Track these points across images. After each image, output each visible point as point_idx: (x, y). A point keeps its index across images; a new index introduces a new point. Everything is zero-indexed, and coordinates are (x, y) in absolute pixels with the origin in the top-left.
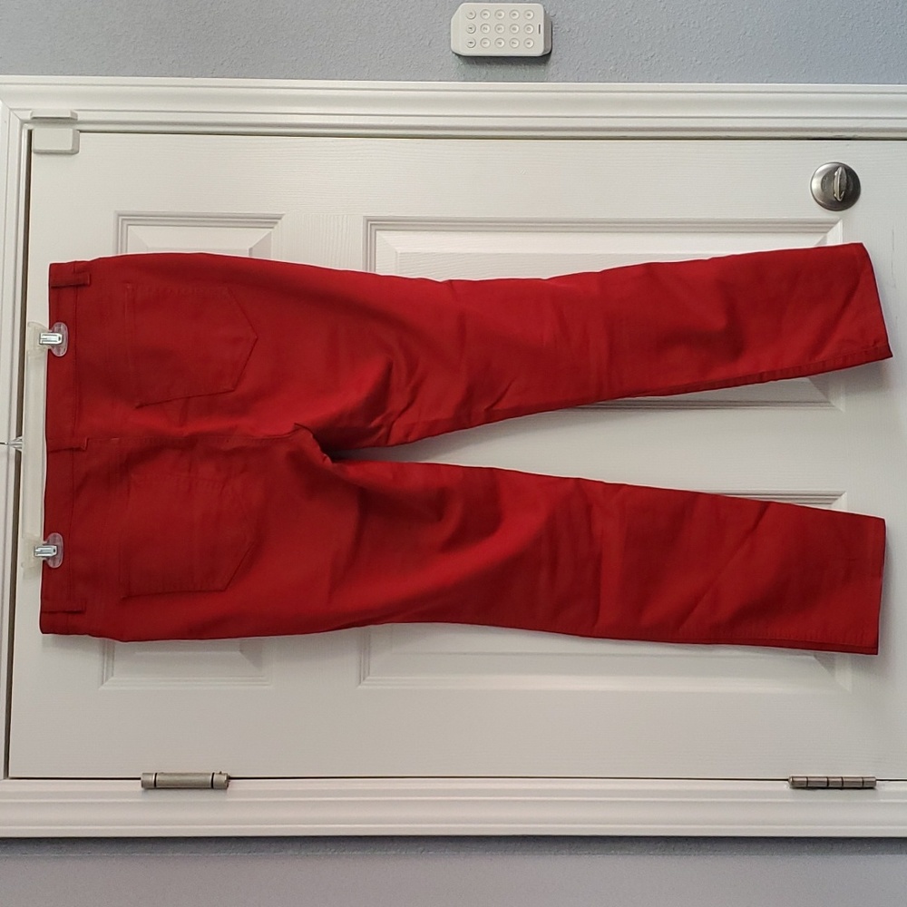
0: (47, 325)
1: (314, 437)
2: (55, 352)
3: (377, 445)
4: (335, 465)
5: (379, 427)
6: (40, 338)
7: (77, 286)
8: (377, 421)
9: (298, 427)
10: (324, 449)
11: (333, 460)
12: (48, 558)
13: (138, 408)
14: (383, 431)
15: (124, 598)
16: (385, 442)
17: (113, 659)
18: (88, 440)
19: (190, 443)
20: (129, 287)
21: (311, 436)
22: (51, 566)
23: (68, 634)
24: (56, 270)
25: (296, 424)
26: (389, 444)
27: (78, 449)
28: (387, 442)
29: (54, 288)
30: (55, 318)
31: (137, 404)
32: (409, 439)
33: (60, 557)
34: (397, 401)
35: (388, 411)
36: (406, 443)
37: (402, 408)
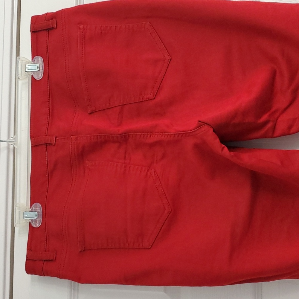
0: (30, 59)
1: (214, 131)
2: (36, 77)
3: (265, 136)
4: (232, 153)
5: (266, 123)
6: (26, 68)
7: (48, 30)
8: (264, 118)
9: (201, 124)
10: (223, 141)
11: (230, 148)
12: (32, 220)
13: (90, 114)
14: (270, 125)
15: (81, 251)
16: (272, 134)
17: (78, 292)
18: (56, 137)
19: (124, 138)
20: (81, 26)
21: (212, 130)
22: (34, 226)
23: (44, 275)
24: (35, 20)
25: (199, 121)
26: (275, 135)
27: (50, 144)
28: (273, 134)
29: (34, 32)
30: (35, 52)
31: (89, 112)
32: (292, 131)
33: (40, 219)
34: (281, 101)
35: (273, 109)
36: (289, 134)
37: (284, 106)
